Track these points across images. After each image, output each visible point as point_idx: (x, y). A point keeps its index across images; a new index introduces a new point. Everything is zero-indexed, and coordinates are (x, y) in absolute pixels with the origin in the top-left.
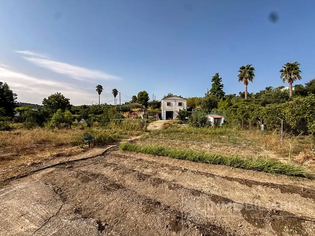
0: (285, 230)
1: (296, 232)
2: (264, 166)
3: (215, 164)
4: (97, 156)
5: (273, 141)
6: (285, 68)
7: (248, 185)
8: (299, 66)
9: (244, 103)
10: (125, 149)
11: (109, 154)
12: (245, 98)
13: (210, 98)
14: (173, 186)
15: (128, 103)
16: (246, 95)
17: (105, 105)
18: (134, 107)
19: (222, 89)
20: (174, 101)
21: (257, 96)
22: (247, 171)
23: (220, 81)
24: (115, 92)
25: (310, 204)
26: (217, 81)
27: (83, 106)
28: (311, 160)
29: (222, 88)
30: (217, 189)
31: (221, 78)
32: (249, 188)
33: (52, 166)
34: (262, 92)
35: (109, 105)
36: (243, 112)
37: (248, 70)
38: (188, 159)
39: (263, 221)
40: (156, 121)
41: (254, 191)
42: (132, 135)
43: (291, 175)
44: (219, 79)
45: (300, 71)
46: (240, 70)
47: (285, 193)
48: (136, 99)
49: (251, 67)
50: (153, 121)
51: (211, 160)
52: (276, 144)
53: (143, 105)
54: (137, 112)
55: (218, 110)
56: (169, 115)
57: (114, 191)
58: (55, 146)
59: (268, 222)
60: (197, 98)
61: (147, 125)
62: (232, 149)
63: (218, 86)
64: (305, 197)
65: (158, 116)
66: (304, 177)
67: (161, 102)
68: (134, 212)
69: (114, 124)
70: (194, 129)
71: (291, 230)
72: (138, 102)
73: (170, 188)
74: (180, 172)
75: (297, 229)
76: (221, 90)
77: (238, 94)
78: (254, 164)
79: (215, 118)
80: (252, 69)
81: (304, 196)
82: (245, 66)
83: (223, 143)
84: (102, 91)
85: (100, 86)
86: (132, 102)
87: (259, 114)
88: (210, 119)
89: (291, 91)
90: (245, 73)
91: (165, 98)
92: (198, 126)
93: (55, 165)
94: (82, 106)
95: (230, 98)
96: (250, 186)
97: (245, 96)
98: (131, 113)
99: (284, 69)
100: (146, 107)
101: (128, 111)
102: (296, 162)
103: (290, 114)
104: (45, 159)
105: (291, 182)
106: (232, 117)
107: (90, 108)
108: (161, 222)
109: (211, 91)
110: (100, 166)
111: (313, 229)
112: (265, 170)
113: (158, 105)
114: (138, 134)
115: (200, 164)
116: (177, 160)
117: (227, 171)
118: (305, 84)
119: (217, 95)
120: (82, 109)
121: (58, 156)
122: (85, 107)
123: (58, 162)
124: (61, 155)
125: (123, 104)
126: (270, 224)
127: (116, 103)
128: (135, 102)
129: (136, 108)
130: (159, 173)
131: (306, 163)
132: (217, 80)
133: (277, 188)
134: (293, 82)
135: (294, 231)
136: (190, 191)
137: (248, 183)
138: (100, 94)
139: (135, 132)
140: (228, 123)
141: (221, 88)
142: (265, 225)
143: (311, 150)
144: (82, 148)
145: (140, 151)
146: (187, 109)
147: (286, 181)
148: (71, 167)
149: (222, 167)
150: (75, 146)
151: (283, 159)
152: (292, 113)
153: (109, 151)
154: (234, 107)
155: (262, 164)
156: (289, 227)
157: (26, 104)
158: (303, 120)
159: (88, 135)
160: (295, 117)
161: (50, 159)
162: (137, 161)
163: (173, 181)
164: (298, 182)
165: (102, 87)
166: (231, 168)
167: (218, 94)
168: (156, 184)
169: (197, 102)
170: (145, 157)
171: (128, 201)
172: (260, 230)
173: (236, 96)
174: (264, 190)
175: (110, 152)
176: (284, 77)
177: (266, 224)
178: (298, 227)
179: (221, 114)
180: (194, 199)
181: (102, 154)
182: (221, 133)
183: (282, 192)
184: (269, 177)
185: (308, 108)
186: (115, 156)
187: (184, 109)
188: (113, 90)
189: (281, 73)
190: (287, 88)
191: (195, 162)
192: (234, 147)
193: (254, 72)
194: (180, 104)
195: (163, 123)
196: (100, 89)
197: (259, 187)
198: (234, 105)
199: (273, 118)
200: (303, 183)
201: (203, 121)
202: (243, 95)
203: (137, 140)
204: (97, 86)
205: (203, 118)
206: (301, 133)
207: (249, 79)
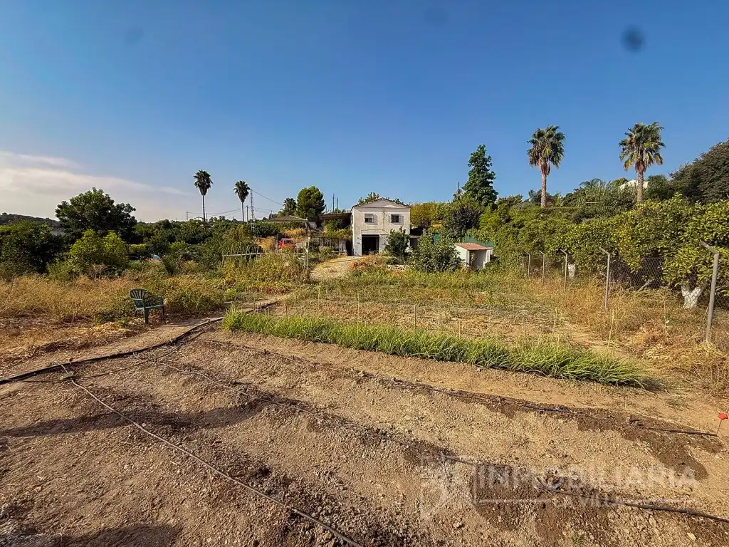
0: (564, 533)
1: (592, 537)
2: (551, 362)
3: (442, 359)
4: (160, 346)
5: (588, 302)
6: (631, 136)
7: (507, 411)
8: (660, 133)
9: (537, 217)
10: (237, 327)
11: (193, 340)
12: (540, 205)
13: (463, 205)
14: (319, 423)
15: (275, 216)
16: (543, 199)
17: (221, 221)
18: (288, 227)
19: (490, 185)
20: (381, 210)
21: (569, 199)
22: (514, 376)
23: (488, 165)
24: (243, 191)
25: (640, 455)
26: (482, 165)
27: (163, 222)
28: (660, 346)
29: (492, 182)
30: (432, 424)
31: (489, 157)
32: (507, 419)
33: (21, 378)
34: (581, 193)
35: (230, 221)
36: (532, 236)
37: (551, 139)
38: (383, 350)
39: (517, 510)
40: (337, 257)
41: (516, 427)
42: (269, 291)
43: (610, 382)
44: (485, 160)
45: (662, 144)
46: (532, 139)
47: (587, 430)
48: (295, 207)
49: (557, 132)
50: (330, 258)
51: (433, 351)
52: (594, 309)
53: (311, 220)
54: (294, 236)
55: (481, 232)
56: (370, 243)
57: (153, 444)
58: (57, 324)
59: (529, 513)
60: (436, 205)
61: (311, 268)
62: (495, 321)
63: (483, 177)
64: (630, 439)
65: (344, 247)
66: (638, 386)
67: (351, 214)
68: (184, 504)
69: (233, 266)
70: (421, 276)
71: (581, 533)
72: (299, 213)
73: (312, 426)
74: (352, 384)
75: (596, 529)
76: (488, 186)
77: (526, 197)
78: (531, 358)
79: (470, 251)
80: (559, 137)
81: (629, 436)
82: (543, 129)
83: (478, 307)
84: (209, 186)
85: (205, 173)
86: (284, 214)
87: (564, 241)
88: (458, 253)
89: (639, 190)
90: (543, 147)
91: (361, 204)
92: (430, 269)
93: (31, 375)
94: (160, 223)
95: (509, 205)
96: (510, 416)
97: (540, 201)
98: (279, 239)
99: (629, 139)
100: (319, 225)
101: (273, 235)
102: (629, 350)
103: (628, 240)
104: (10, 358)
105: (608, 399)
106: (508, 248)
107: (179, 227)
108: (243, 533)
109: (467, 187)
110: (154, 372)
111: (633, 529)
112: (553, 373)
113: (344, 220)
114: (287, 290)
115: (411, 361)
116: (357, 351)
117: (467, 376)
118: (671, 175)
119: (480, 199)
120: (159, 229)
121: (51, 348)
122: (167, 225)
123: (43, 367)
124: (59, 347)
125: (265, 219)
126: (533, 518)
127: (246, 217)
128: (291, 213)
129: (294, 228)
130: (303, 386)
131: (649, 353)
132: (480, 161)
133: (572, 417)
134: (644, 170)
135: (588, 534)
136: (357, 434)
137: (506, 408)
138: (204, 193)
139: (278, 285)
140: (499, 263)
141: (490, 180)
142: (521, 521)
143: (664, 322)
144: (124, 326)
145: (271, 333)
146: (411, 230)
147: (598, 398)
148: (74, 378)
149: (457, 366)
150: (107, 321)
151: (602, 343)
152: (632, 238)
153: (196, 332)
154: (514, 226)
155: (549, 358)
156: (576, 524)
157: (19, 217)
158: (656, 253)
159: (145, 293)
160: (638, 246)
161: (25, 359)
162: (256, 356)
163: (330, 406)
164: (622, 400)
165: (208, 176)
166: (479, 369)
167: (483, 194)
168: (279, 419)
169: (433, 214)
170: (283, 347)
171: (178, 472)
172: (506, 535)
173: (523, 200)
174: (540, 423)
175: (197, 334)
176: (627, 158)
177: (523, 519)
178: (598, 525)
179: (486, 240)
180: (363, 456)
181: (173, 342)
182: (479, 286)
183: (580, 429)
184: (561, 389)
185: (666, 226)
186: (205, 345)
187: (401, 229)
188: (237, 184)
189: (622, 147)
190: (632, 183)
191: (398, 356)
192: (499, 317)
193: (565, 144)
194: (395, 219)
195: (351, 263)
196: (204, 182)
197: (531, 417)
198: (515, 222)
199: (593, 249)
200: (633, 401)
201: (442, 257)
202: (537, 199)
203: (278, 303)
204: (198, 174)
205: (443, 250)
206: (646, 284)
207: (552, 160)
